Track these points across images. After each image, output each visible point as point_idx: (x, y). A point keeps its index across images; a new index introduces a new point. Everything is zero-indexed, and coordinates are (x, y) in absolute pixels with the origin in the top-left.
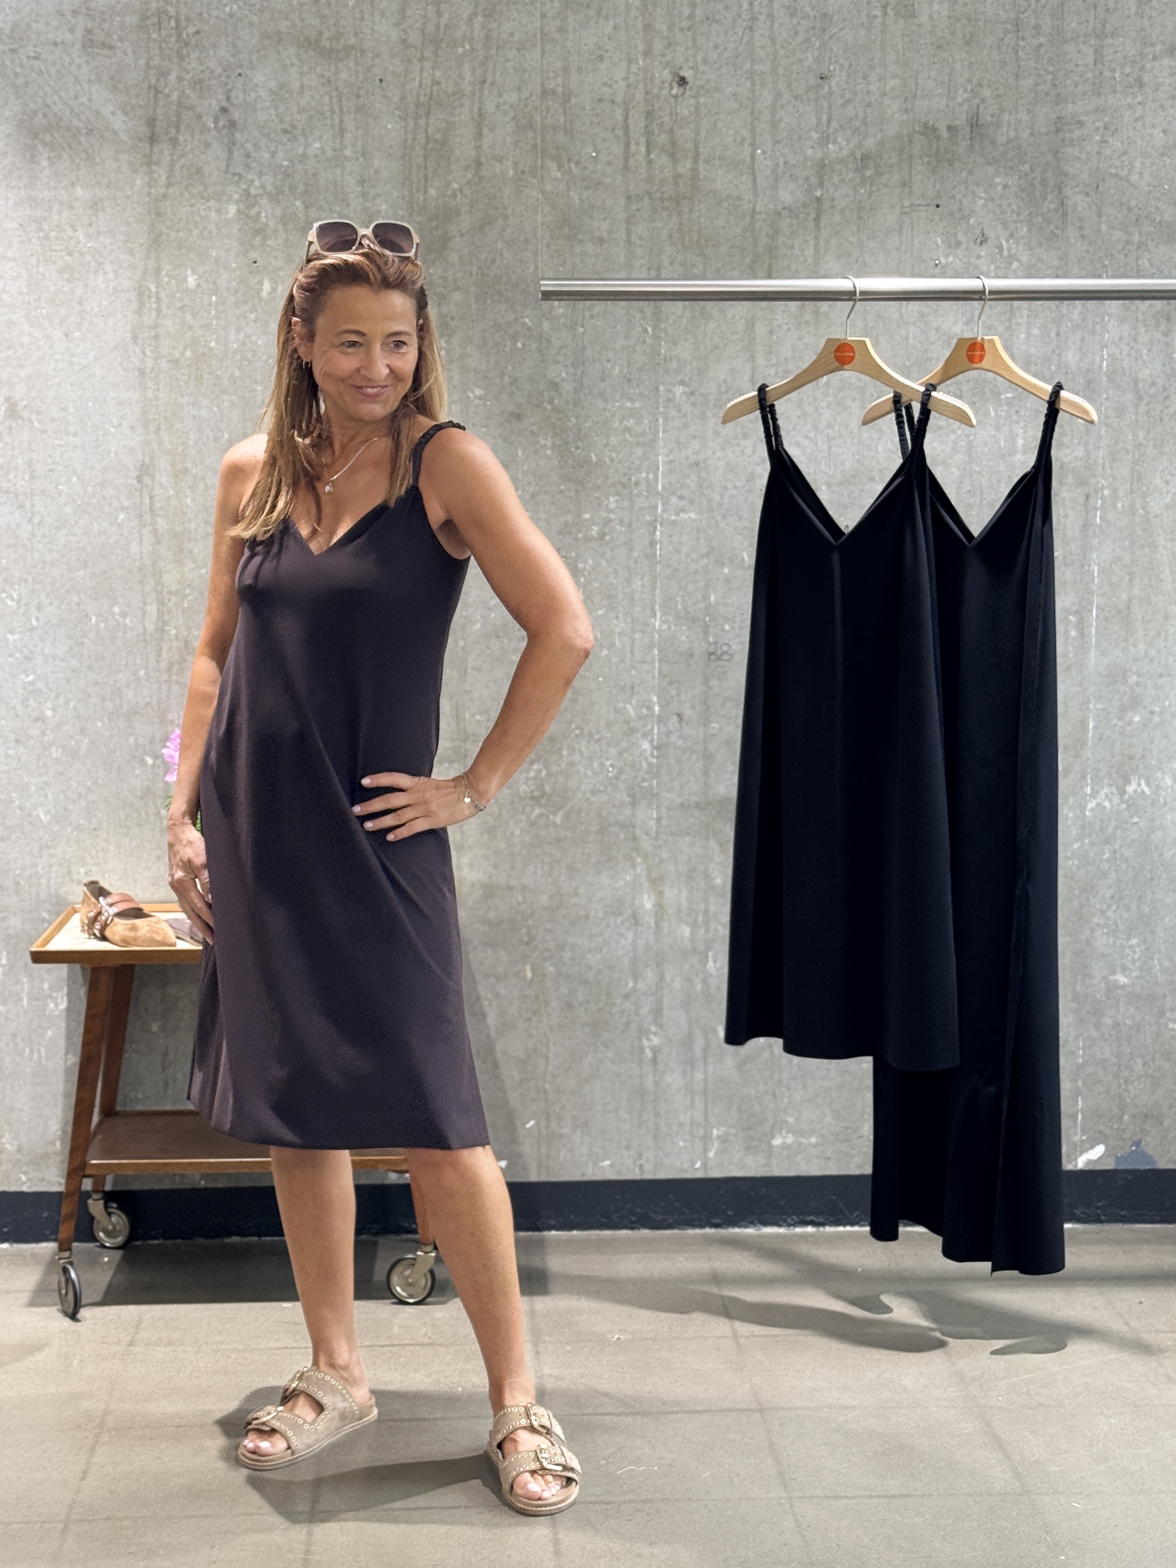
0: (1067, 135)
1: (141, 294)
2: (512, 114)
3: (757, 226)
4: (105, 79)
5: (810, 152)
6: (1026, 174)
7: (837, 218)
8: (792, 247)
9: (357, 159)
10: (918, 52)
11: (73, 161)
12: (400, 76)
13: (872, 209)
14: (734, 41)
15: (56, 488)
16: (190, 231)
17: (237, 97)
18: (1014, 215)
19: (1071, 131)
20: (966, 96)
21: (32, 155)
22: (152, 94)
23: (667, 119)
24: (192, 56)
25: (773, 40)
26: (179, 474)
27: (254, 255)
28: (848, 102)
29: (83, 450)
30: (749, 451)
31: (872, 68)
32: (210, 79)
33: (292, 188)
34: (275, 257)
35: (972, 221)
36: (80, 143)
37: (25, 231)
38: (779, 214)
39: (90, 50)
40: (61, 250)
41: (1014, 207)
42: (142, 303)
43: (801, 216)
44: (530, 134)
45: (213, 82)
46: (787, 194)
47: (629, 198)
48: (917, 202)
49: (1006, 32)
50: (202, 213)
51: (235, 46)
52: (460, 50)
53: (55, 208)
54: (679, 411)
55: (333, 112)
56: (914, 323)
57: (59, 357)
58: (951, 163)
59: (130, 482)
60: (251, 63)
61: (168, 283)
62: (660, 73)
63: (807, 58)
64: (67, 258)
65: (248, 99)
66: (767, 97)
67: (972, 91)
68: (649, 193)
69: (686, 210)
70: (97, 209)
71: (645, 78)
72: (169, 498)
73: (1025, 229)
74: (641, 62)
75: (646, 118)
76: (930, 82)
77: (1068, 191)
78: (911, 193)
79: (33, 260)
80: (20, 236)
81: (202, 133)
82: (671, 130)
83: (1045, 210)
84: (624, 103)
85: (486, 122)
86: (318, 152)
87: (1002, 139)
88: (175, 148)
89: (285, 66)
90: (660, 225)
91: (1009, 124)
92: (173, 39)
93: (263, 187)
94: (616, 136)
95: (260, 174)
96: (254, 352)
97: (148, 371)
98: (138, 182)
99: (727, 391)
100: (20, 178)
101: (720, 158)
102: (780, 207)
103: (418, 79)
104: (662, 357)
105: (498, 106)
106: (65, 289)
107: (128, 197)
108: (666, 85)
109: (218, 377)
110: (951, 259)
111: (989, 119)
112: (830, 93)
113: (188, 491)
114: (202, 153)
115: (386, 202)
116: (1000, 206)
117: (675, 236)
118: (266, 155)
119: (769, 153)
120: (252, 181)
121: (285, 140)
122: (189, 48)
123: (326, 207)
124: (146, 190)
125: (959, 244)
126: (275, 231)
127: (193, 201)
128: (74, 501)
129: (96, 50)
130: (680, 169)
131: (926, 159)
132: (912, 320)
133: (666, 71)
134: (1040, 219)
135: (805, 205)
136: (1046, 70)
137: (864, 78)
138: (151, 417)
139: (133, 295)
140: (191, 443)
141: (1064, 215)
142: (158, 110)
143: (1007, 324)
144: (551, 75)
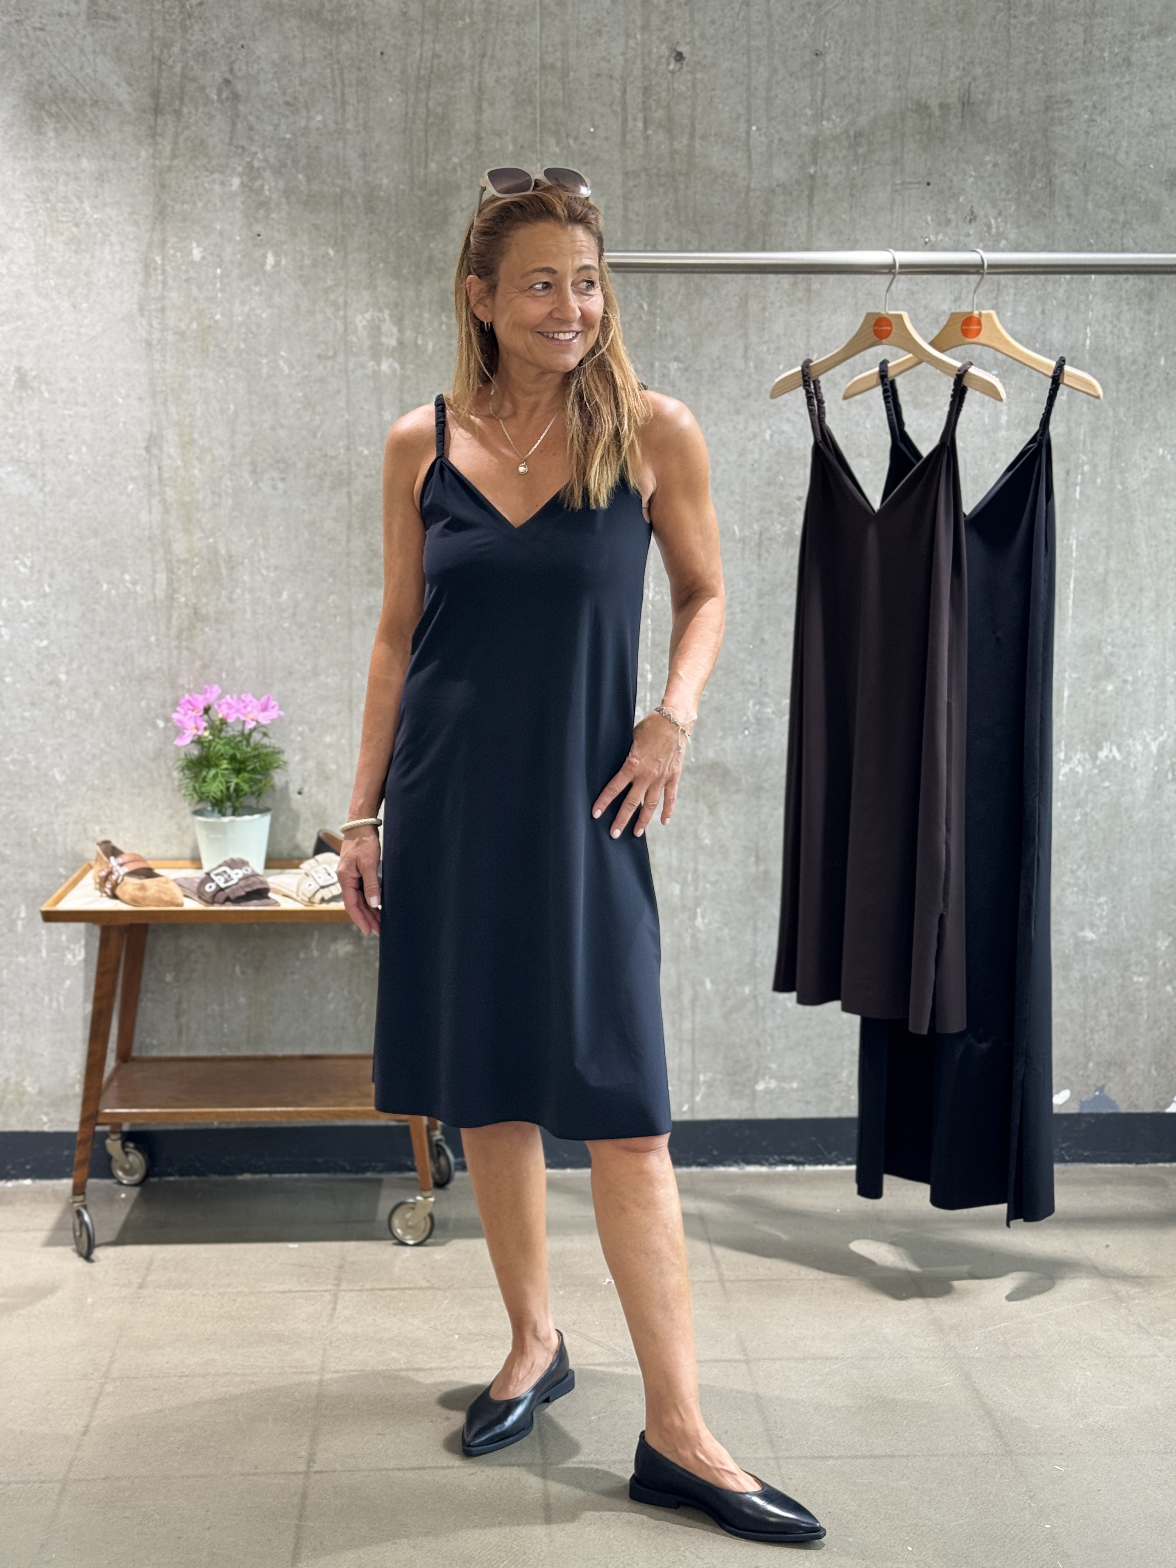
0: (1056, 114)
1: (148, 266)
2: (512, 88)
3: (752, 204)
4: (109, 50)
5: (804, 129)
6: (1016, 153)
7: (830, 195)
8: (785, 224)
9: (358, 132)
10: (912, 29)
11: (79, 133)
12: (401, 48)
13: (864, 187)
14: (731, 17)
15: (66, 457)
16: (194, 203)
17: (240, 70)
18: (1003, 193)
19: (1060, 110)
20: (958, 73)
21: (39, 127)
22: (156, 66)
23: (664, 95)
24: (196, 27)
25: (769, 16)
26: (187, 444)
27: (258, 228)
28: (842, 78)
29: (92, 421)
30: (741, 426)
31: (866, 44)
32: (213, 50)
33: (295, 162)
34: (279, 231)
35: (961, 199)
36: (85, 115)
37: (32, 202)
38: (773, 191)
39: (94, 21)
40: (68, 222)
41: (1003, 185)
42: (148, 275)
43: (795, 193)
44: (529, 109)
45: (216, 54)
46: (781, 172)
47: (626, 174)
48: (909, 180)
49: (999, 10)
50: (207, 185)
51: (238, 18)
52: (460, 23)
53: (62, 179)
54: (674, 386)
55: (334, 85)
56: (904, 301)
57: (67, 328)
58: (942, 141)
59: (138, 452)
60: (254, 34)
61: (174, 255)
62: (657, 48)
63: (802, 34)
64: (74, 229)
65: (250, 70)
66: (762, 73)
67: (964, 69)
68: (646, 170)
69: (682, 186)
70: (102, 181)
71: (643, 53)
72: (177, 468)
73: (1013, 208)
74: (639, 37)
75: (644, 93)
76: (923, 59)
77: (1056, 170)
78: (902, 171)
79: (41, 232)
80: (27, 207)
81: (205, 105)
82: (668, 106)
83: (1033, 189)
84: (622, 78)
85: (486, 97)
86: (321, 125)
87: (992, 117)
88: (179, 120)
89: (287, 38)
90: (657, 201)
91: (1000, 102)
92: (177, 11)
93: (266, 160)
94: (614, 112)
95: (264, 147)
96: (259, 326)
97: (154, 342)
98: (143, 154)
99: (720, 368)
100: (26, 149)
101: (716, 134)
102: (775, 184)
103: (418, 53)
104: (657, 333)
105: (497, 81)
106: (72, 260)
107: (133, 169)
108: (663, 60)
109: (224, 350)
110: (940, 237)
111: (981, 97)
112: (825, 69)
113: (196, 463)
114: (206, 125)
115: (387, 176)
116: (990, 184)
117: (671, 212)
118: (269, 128)
119: (764, 130)
120: (255, 154)
121: (288, 113)
122: (193, 20)
123: (329, 180)
124: (151, 161)
125: (949, 221)
126: (278, 204)
127: (197, 173)
128: (84, 470)
129: (101, 22)
130: (677, 145)
131: (918, 137)
132: (901, 298)
133: (664, 46)
134: (1028, 198)
135: (798, 182)
136: (1037, 49)
137: (859, 54)
138: (158, 389)
139: (139, 267)
140: (198, 414)
141: (1052, 194)
142: (162, 81)
143: (994, 302)
144: (550, 49)
